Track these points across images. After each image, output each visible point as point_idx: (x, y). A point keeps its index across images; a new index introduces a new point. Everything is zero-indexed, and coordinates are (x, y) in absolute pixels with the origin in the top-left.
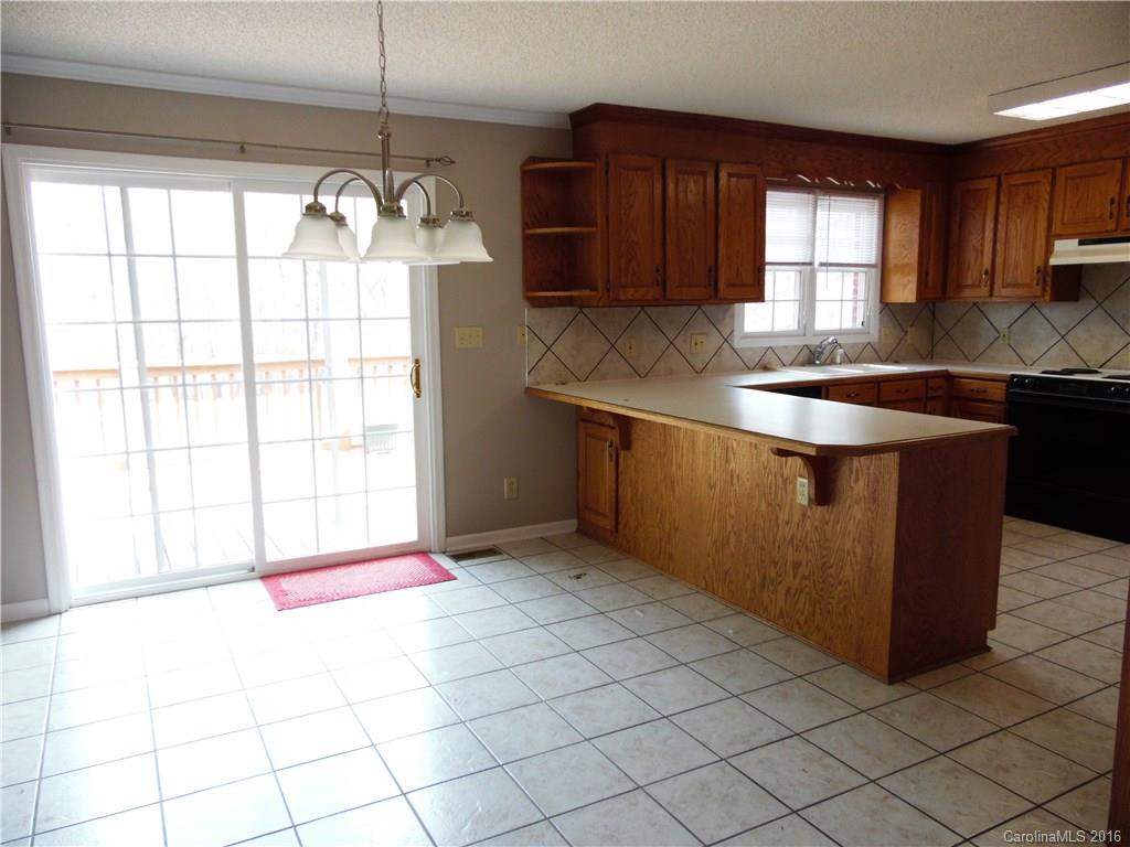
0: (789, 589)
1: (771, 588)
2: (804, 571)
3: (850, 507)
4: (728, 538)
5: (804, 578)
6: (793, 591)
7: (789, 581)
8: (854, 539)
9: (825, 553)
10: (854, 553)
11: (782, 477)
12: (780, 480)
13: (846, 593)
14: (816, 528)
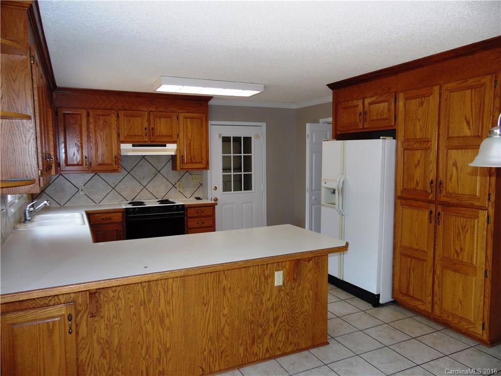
0: (271, 335)
1: (259, 341)
2: (281, 319)
3: (306, 275)
4: (223, 330)
5: (281, 322)
6: (274, 335)
7: (272, 330)
8: (308, 290)
9: (293, 304)
10: (309, 296)
11: (265, 276)
12: (263, 278)
13: (305, 317)
14: (288, 294)
